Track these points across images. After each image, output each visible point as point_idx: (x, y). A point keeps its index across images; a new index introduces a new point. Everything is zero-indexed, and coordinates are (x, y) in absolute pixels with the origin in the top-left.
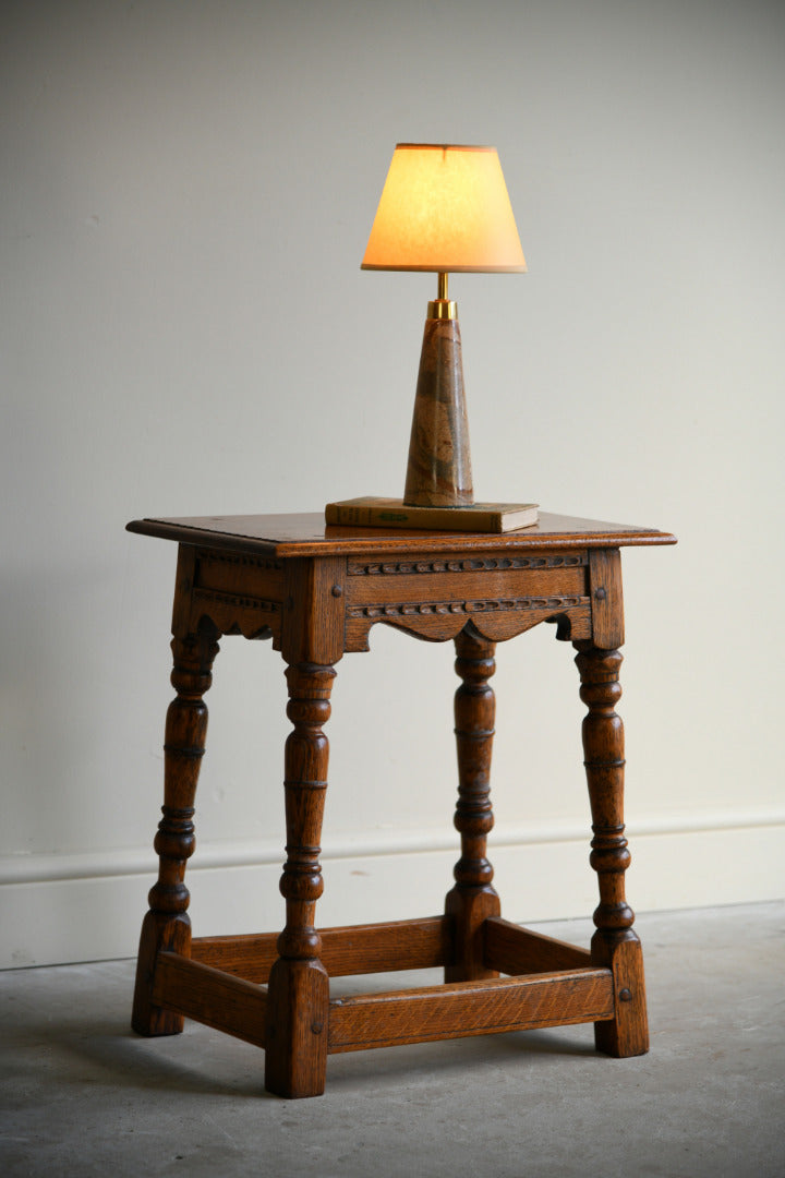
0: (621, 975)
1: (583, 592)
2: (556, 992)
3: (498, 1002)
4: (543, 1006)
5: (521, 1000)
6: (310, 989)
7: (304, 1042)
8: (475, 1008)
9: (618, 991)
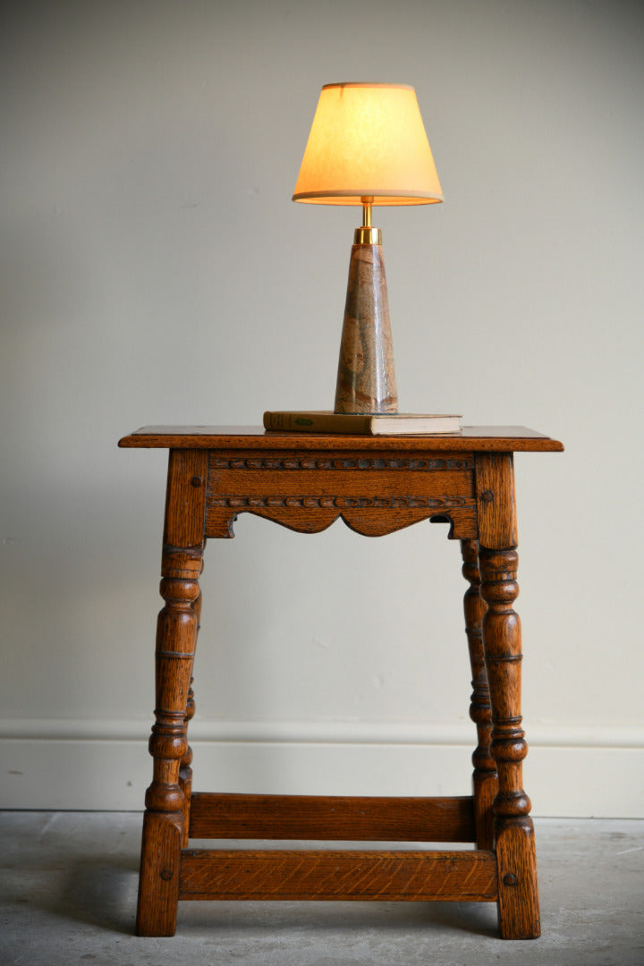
0: (506, 858)
1: (470, 494)
2: (432, 868)
3: (366, 872)
4: (416, 880)
5: (391, 872)
6: (160, 839)
7: (153, 887)
8: (339, 875)
9: (503, 875)
